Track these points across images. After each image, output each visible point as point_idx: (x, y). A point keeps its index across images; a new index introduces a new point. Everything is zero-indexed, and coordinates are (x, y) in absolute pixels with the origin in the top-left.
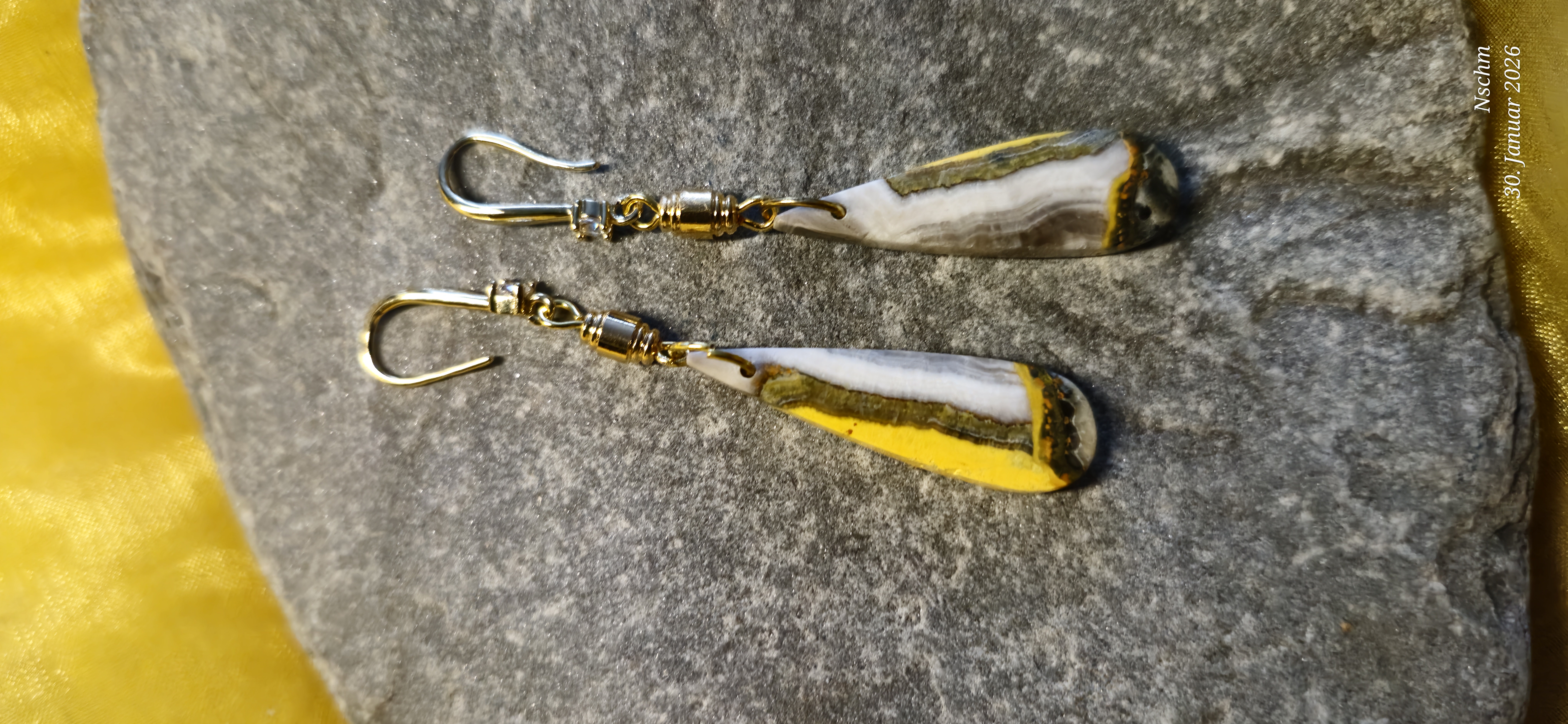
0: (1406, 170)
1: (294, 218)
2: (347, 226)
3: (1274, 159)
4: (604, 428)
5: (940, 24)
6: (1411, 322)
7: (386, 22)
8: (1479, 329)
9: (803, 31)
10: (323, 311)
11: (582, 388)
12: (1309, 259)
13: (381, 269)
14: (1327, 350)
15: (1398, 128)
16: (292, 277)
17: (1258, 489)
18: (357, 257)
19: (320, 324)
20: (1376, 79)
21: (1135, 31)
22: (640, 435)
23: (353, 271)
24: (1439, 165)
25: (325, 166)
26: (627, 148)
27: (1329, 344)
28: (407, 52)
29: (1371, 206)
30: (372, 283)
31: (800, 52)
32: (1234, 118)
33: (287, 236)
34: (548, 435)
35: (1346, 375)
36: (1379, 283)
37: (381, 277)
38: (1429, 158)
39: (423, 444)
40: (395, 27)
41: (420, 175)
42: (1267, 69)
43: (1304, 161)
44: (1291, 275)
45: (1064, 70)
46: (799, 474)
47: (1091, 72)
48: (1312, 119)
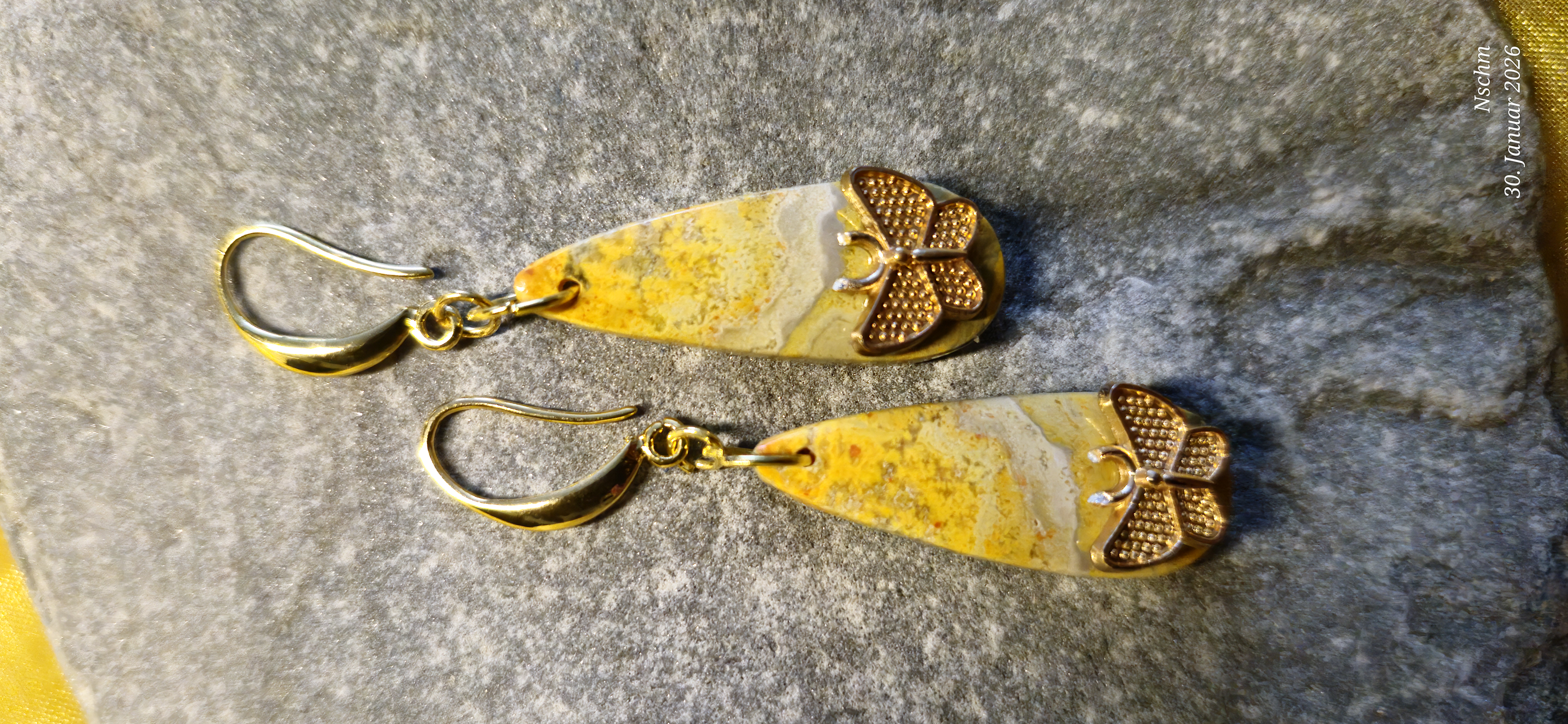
0: (1462, 250)
1: (127, 325)
2: (196, 335)
3: (1317, 238)
4: (532, 587)
5: (932, 80)
6: (1471, 427)
7: (241, 76)
8: (1546, 433)
9: (768, 89)
10: (168, 442)
11: (502, 537)
12: (1358, 355)
13: (241, 389)
14: (1380, 463)
15: (1453, 203)
16: (128, 400)
17: (1309, 629)
18: (210, 374)
19: (165, 458)
20: (1429, 145)
21: (1158, 87)
22: (578, 595)
23: (206, 392)
24: (1498, 245)
25: (166, 260)
26: (553, 235)
27: (1382, 456)
28: (268, 115)
29: (1423, 292)
30: (230, 408)
31: (765, 116)
32: (1270, 190)
33: (120, 348)
34: (461, 598)
35: (1403, 492)
36: (1437, 383)
37: (242, 401)
38: (1488, 237)
39: (303, 610)
40: (251, 83)
41: (288, 271)
42: (1307, 133)
43: (1349, 240)
44: (1337, 374)
45: (1076, 134)
46: (777, 637)
47: (1108, 136)
48: (1358, 192)
